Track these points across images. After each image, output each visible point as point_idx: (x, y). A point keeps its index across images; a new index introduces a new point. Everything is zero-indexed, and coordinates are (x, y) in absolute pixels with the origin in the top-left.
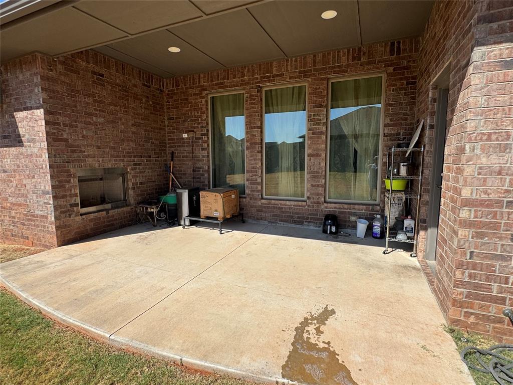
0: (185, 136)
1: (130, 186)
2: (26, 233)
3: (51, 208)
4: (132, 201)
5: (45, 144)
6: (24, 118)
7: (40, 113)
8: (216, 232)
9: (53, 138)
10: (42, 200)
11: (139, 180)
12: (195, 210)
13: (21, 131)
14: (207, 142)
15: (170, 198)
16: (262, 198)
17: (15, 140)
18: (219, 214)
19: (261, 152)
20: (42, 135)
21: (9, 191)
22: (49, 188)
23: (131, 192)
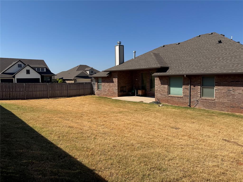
0: (137, 80)
1: (127, 89)
2: (113, 95)
3: (117, 91)
4: (127, 91)
5: (117, 83)
6: (114, 79)
7: (117, 79)
8: (140, 97)
9: (118, 82)
10: (116, 90)
11: (128, 88)
12: (137, 93)
13: (114, 81)
14: (140, 81)
15: (133, 91)
16: (149, 92)
17: (113, 82)
18: (141, 94)
19: (149, 83)
20: (117, 81)
21: (111, 89)
22: (117, 89)
23: (127, 90)
